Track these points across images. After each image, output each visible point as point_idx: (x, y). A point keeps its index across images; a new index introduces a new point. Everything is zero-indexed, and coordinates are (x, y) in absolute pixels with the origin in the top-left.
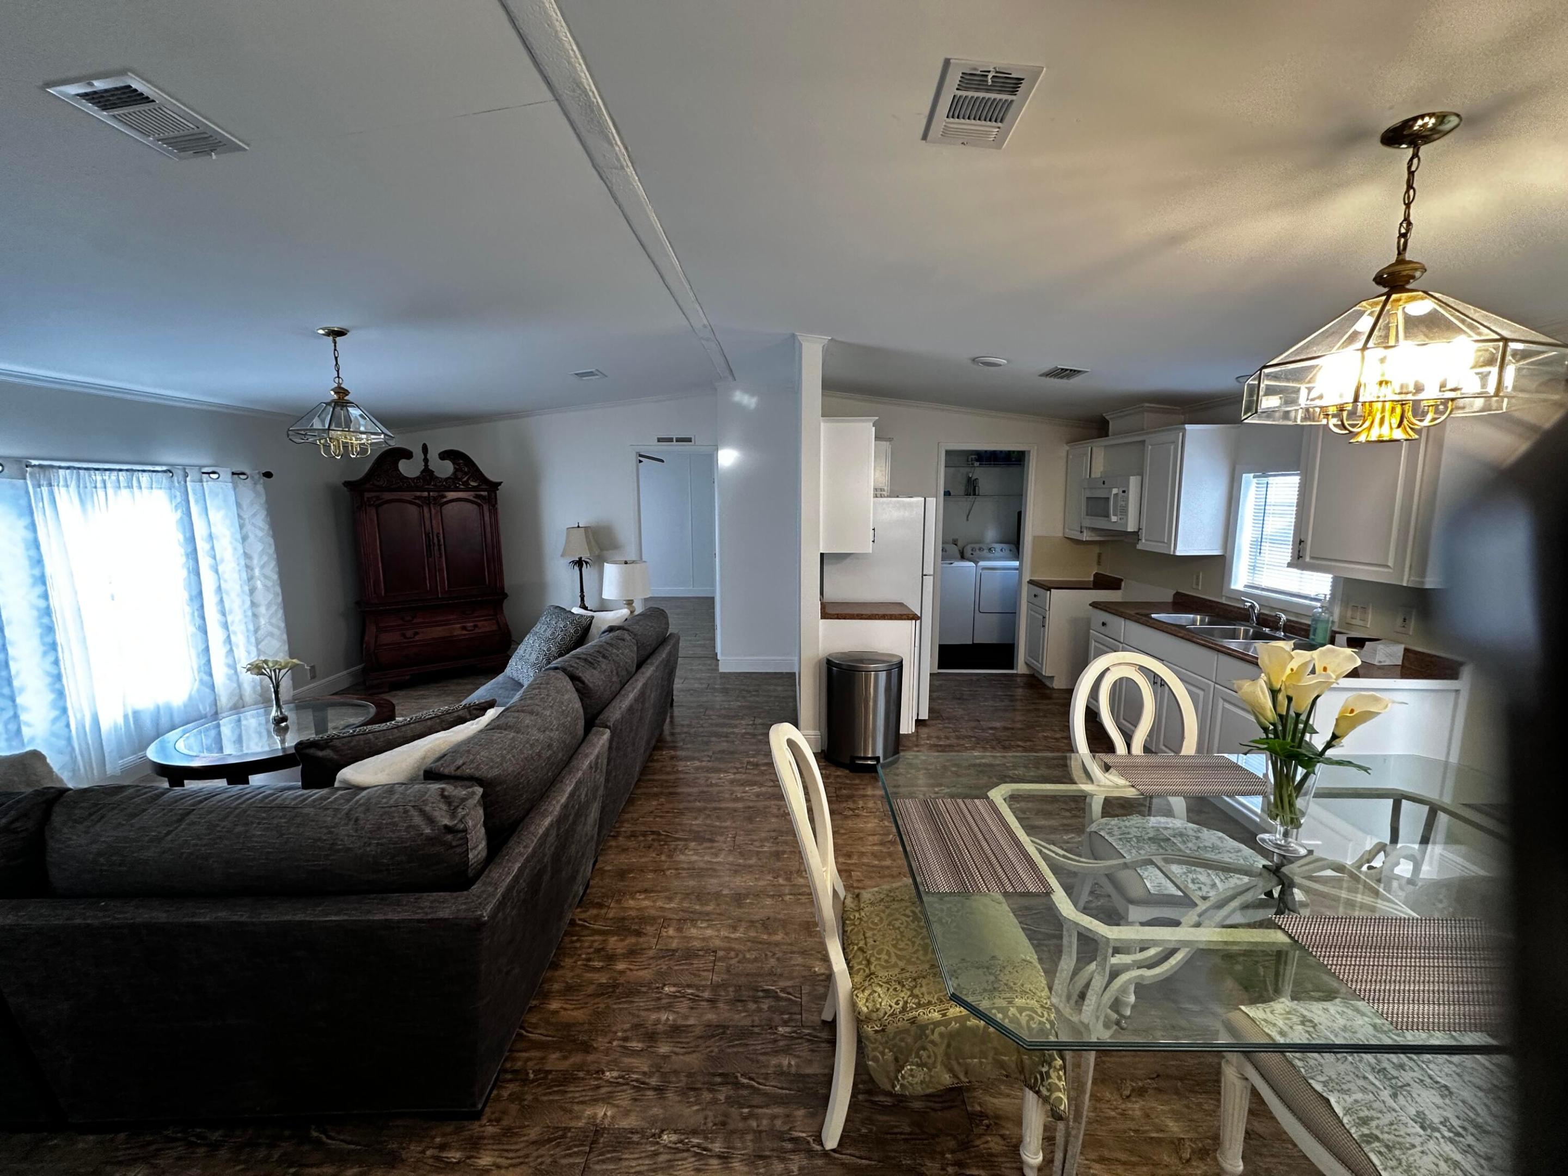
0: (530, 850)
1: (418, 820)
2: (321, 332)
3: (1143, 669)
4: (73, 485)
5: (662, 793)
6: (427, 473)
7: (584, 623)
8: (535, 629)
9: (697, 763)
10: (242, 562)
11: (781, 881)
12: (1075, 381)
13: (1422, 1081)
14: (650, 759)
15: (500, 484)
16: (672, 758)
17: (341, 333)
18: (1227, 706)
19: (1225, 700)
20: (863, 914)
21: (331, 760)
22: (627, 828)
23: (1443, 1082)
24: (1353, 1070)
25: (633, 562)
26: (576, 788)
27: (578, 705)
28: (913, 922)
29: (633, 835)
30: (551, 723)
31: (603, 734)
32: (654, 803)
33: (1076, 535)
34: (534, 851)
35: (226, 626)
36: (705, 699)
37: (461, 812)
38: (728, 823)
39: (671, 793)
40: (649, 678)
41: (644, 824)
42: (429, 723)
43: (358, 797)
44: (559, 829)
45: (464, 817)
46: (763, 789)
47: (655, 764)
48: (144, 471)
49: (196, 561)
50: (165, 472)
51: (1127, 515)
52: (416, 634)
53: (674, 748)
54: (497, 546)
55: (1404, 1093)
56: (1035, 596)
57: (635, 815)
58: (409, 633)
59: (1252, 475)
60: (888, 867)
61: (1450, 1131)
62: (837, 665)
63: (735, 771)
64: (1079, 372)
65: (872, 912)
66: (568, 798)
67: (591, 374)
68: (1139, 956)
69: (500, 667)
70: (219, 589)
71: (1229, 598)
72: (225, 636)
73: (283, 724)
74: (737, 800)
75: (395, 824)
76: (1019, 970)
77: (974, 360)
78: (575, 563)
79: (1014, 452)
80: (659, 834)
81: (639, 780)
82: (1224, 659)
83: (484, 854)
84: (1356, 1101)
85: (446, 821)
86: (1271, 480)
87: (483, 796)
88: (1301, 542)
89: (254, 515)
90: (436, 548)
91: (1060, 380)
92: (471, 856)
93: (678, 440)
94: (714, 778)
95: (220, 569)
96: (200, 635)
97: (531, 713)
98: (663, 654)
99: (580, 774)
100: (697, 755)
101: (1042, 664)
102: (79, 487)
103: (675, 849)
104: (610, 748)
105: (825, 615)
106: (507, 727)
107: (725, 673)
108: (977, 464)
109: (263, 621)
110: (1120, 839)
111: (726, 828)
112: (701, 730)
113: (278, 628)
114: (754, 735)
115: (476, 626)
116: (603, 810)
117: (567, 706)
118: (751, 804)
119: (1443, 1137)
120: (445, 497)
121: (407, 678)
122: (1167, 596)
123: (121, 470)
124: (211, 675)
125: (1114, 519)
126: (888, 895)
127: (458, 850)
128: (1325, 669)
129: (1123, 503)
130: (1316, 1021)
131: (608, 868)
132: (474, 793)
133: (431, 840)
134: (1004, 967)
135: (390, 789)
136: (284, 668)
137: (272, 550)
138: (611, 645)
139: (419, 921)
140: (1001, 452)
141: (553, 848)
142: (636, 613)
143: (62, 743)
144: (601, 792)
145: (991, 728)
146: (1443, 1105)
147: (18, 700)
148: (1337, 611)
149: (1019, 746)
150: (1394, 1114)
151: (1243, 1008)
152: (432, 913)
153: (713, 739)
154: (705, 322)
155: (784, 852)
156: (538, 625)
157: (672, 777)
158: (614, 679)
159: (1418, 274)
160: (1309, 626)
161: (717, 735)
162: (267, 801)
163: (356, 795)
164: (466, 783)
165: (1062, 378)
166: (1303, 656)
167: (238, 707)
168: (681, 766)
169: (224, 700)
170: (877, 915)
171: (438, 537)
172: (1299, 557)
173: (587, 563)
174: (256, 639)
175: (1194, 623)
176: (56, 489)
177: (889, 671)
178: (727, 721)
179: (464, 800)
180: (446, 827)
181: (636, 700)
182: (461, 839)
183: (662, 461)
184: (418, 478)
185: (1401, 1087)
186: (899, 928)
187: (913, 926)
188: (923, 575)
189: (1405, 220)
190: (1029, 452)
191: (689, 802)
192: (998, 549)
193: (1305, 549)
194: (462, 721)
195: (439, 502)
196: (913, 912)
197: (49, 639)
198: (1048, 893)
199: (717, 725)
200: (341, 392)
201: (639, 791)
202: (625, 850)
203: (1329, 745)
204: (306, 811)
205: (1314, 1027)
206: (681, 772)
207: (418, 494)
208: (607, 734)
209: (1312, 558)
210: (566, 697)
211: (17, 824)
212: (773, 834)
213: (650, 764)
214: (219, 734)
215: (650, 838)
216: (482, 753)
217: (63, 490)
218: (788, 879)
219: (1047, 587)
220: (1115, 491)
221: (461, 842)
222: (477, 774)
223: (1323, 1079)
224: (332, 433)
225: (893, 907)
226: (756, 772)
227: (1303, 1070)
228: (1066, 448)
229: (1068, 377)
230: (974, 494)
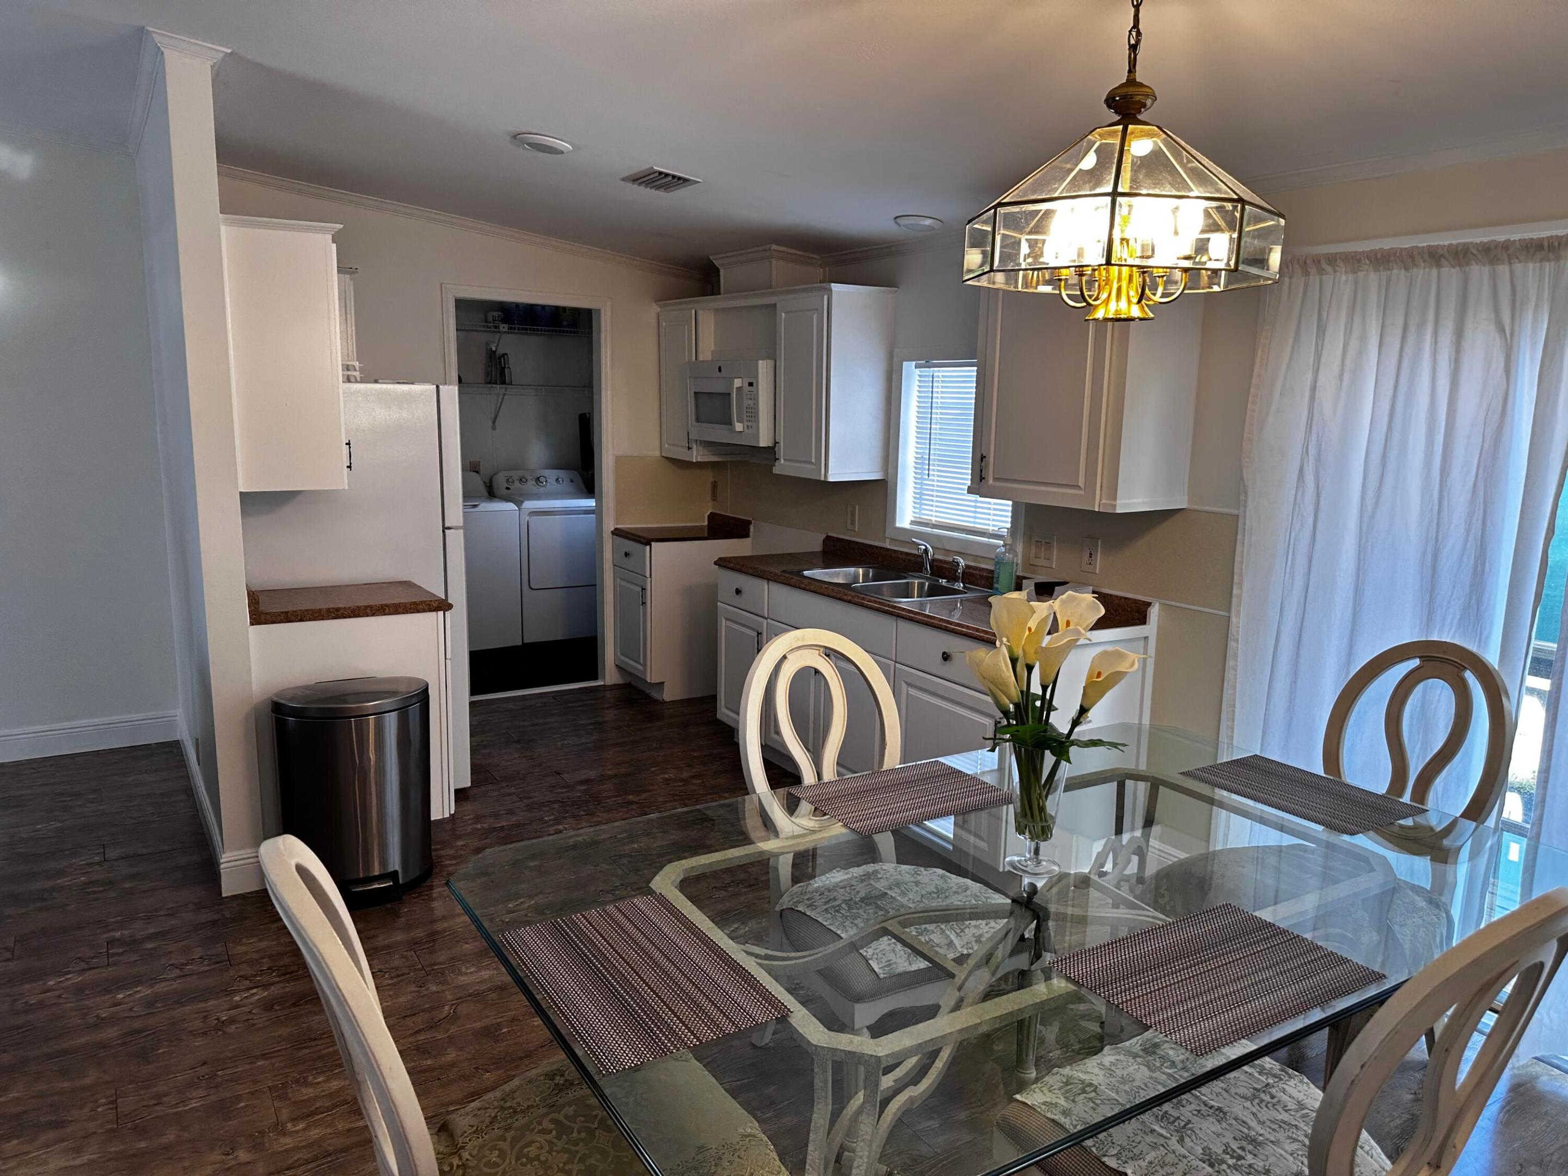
3: (830, 653)
11: (243, 1155)
12: (679, 195)
13: (1199, 1111)
18: (913, 692)
19: (908, 684)
20: (466, 1155)
23: (1216, 1104)
24: (1140, 1127)
28: (559, 1137)
33: (682, 455)
46: (160, 988)
51: (757, 422)
55: (1189, 1132)
56: (627, 554)
59: (914, 363)
60: (453, 1065)
61: (1232, 1157)
62: (295, 712)
64: (685, 180)
65: (482, 1147)
68: (899, 1072)
71: (893, 540)
76: (742, 1153)
77: (515, 137)
79: (564, 309)
82: (904, 626)
84: (1151, 1163)
86: (939, 372)
88: (983, 457)
91: (654, 192)
101: (644, 665)
105: (259, 616)
108: (504, 327)
110: (826, 910)
119: (1229, 1166)
122: (814, 543)
125: (739, 427)
126: (502, 1108)
128: (1068, 623)
129: (751, 402)
130: (1095, 1083)
134: (720, 1158)
140: (543, 307)
145: (582, 782)
146: (1220, 1131)
148: (1019, 548)
149: (630, 803)
150: (1185, 1161)
151: (1018, 1097)
155: (238, 1098)
159: (1149, 102)
160: (992, 572)
165: (658, 188)
166: (1042, 608)
170: (493, 1149)
172: (982, 479)
175: (856, 577)
177: (402, 711)
185: (1184, 1127)
186: (537, 1158)
187: (560, 1145)
188: (445, 528)
189: (1134, 27)
190: (599, 311)
192: (552, 480)
193: (987, 466)
196: (553, 1121)
198: (783, 1018)
203: (1076, 723)
205: (1095, 1091)
209: (995, 479)
212: (204, 1070)
218: (257, 1147)
219: (644, 539)
220: (737, 383)
223: (1115, 1152)
225: (517, 1124)
226: (134, 957)
227: (1094, 1149)
228: (655, 308)
229: (666, 187)
230: (503, 382)
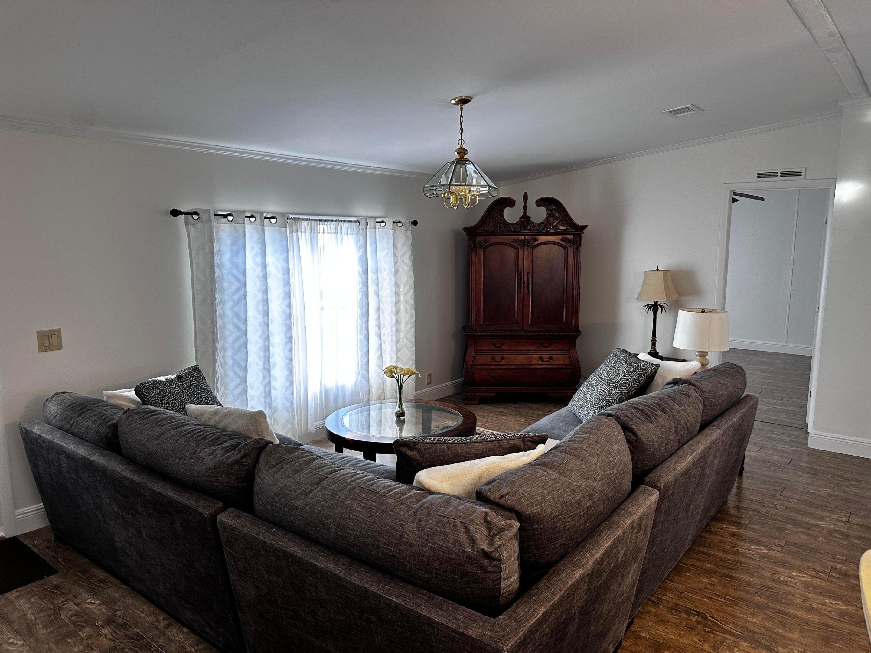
0: (557, 598)
1: (463, 537)
2: (453, 102)
4: (308, 232)
5: (715, 572)
6: (525, 219)
7: (649, 371)
8: (600, 370)
9: (764, 551)
10: (394, 289)
14: (707, 529)
15: (585, 227)
16: (733, 535)
17: (465, 101)
21: (416, 460)
22: (669, 597)
25: (712, 311)
26: (614, 545)
27: (627, 457)
29: (675, 608)
30: (596, 471)
31: (651, 494)
32: (706, 580)
34: (561, 600)
35: (380, 336)
36: (784, 476)
37: (498, 542)
38: (795, 636)
39: (727, 576)
40: (714, 443)
41: (690, 600)
42: (490, 445)
43: (425, 500)
44: (590, 583)
45: (500, 546)
47: (712, 537)
48: (344, 221)
49: (367, 287)
50: (355, 221)
52: (503, 358)
53: (739, 525)
54: (577, 286)
57: (681, 587)
58: (498, 358)
63: (814, 573)
66: (603, 554)
67: (686, 109)
69: (564, 401)
70: (379, 308)
72: (379, 343)
73: (402, 418)
74: (810, 610)
75: (445, 534)
78: (650, 306)
80: (706, 618)
81: (689, 550)
83: (516, 586)
85: (484, 546)
87: (520, 529)
89: (404, 254)
90: (526, 285)
92: (503, 585)
93: (784, 174)
94: (783, 574)
95: (380, 294)
96: (364, 341)
97: (578, 457)
98: (734, 418)
99: (619, 532)
100: (764, 540)
102: (311, 233)
103: (722, 642)
104: (657, 510)
106: (552, 466)
107: (814, 450)
109: (402, 335)
111: (792, 640)
112: (774, 511)
113: (411, 342)
114: (846, 536)
115: (551, 358)
116: (643, 573)
117: (614, 457)
118: (830, 622)
120: (536, 240)
121: (492, 395)
123: (332, 221)
124: (368, 372)
127: (492, 576)
131: (644, 634)
132: (511, 526)
133: (470, 558)
135: (448, 499)
136: (406, 374)
137: (412, 282)
138: (673, 400)
139: (453, 630)
141: (582, 601)
142: (709, 366)
143: (288, 405)
144: (643, 554)
147: (271, 372)
152: (463, 627)
153: (789, 526)
154: (833, 29)
156: (603, 366)
157: (730, 557)
158: (672, 437)
161: (794, 522)
162: (368, 484)
163: (424, 497)
164: (507, 513)
167: (381, 399)
168: (744, 547)
169: (374, 392)
171: (527, 276)
173: (662, 307)
174: (397, 348)
176: (300, 233)
178: (811, 510)
179: (502, 530)
180: (483, 550)
181: (695, 464)
182: (495, 566)
183: (762, 199)
184: (517, 223)
191: (747, 592)
194: (516, 449)
195: (532, 245)
197: (288, 334)
199: (796, 511)
200: (462, 151)
201: (690, 562)
202: (663, 622)
204: (390, 500)
206: (744, 555)
207: (516, 237)
208: (655, 496)
210: (616, 447)
211: (244, 460)
213: (707, 535)
214: (369, 415)
215: (694, 619)
216: (525, 488)
217: (303, 234)
221: (496, 569)
222: (518, 507)
224: (453, 189)
